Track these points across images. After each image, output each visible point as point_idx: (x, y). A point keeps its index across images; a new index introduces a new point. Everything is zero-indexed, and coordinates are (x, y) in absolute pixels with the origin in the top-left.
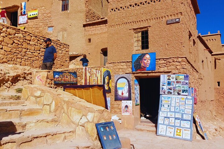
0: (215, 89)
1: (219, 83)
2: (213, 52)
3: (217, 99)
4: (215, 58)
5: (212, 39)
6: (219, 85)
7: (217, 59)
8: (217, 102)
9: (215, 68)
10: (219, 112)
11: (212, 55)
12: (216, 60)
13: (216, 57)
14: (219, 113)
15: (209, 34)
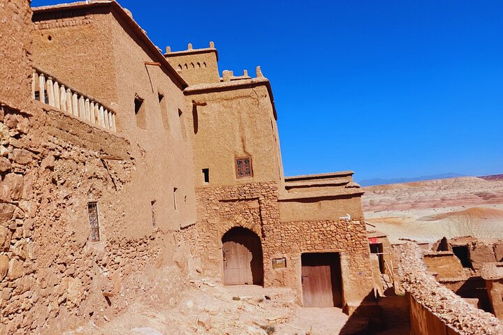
0: (197, 190)
1: (206, 171)
2: (187, 86)
3: (205, 218)
4: (193, 102)
5: (198, 64)
6: (207, 180)
7: (199, 104)
8: (204, 229)
9: (196, 131)
10: (210, 257)
11: (186, 93)
12: (198, 107)
13: (197, 98)
14: (211, 261)
15: (190, 50)
